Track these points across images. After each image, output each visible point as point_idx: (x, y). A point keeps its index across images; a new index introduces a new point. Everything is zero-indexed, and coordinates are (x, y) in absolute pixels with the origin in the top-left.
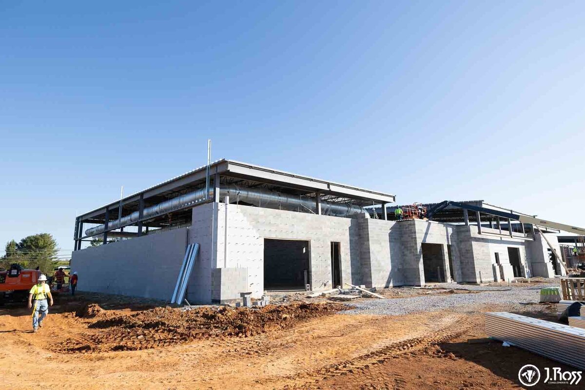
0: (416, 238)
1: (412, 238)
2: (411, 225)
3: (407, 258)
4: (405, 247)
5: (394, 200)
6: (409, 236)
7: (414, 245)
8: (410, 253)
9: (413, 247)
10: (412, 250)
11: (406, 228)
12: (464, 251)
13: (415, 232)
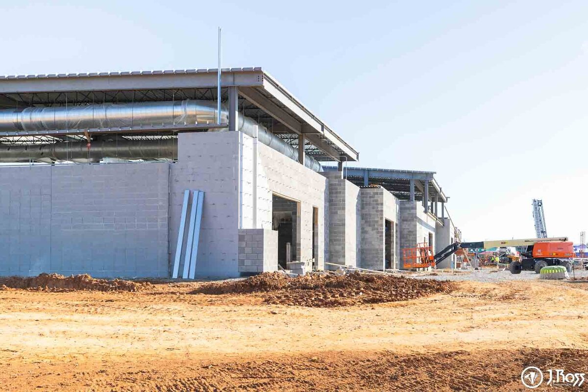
0: (382, 211)
1: (377, 211)
2: (377, 193)
3: (367, 236)
4: (366, 222)
5: (358, 158)
6: (373, 208)
7: (379, 219)
8: (373, 230)
9: (377, 222)
10: (376, 226)
11: (370, 197)
12: (406, 232)
13: (382, 204)
